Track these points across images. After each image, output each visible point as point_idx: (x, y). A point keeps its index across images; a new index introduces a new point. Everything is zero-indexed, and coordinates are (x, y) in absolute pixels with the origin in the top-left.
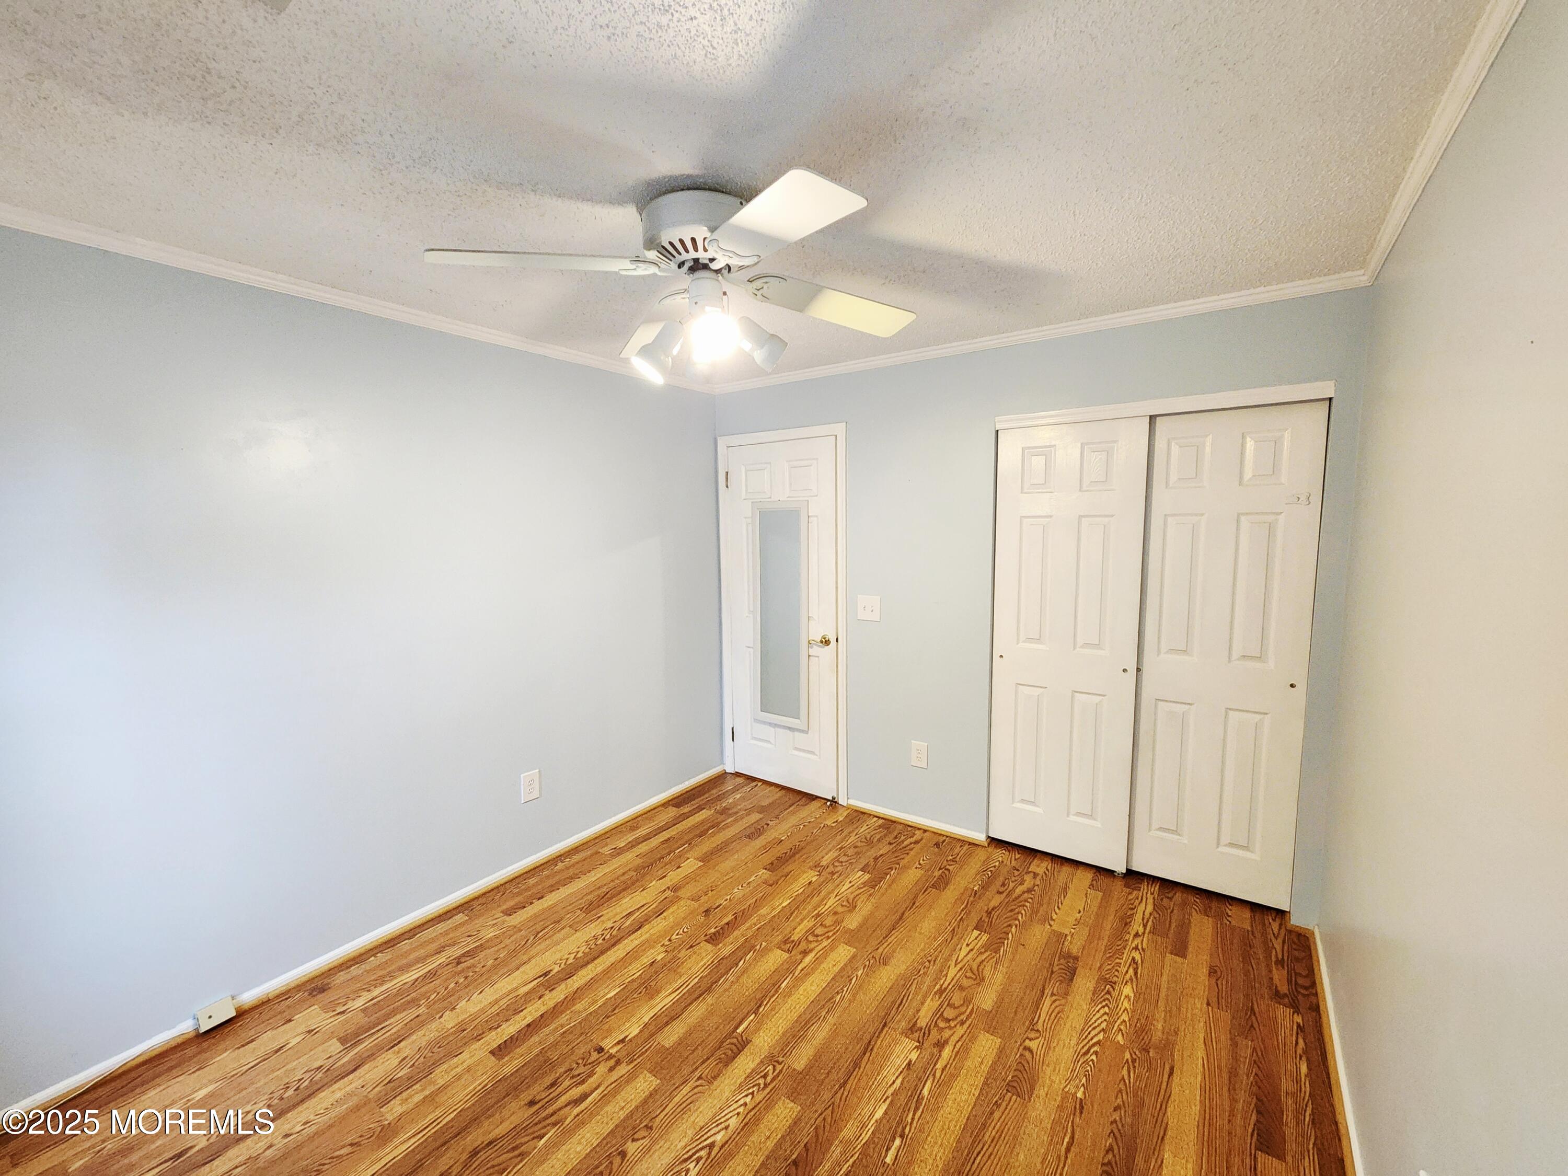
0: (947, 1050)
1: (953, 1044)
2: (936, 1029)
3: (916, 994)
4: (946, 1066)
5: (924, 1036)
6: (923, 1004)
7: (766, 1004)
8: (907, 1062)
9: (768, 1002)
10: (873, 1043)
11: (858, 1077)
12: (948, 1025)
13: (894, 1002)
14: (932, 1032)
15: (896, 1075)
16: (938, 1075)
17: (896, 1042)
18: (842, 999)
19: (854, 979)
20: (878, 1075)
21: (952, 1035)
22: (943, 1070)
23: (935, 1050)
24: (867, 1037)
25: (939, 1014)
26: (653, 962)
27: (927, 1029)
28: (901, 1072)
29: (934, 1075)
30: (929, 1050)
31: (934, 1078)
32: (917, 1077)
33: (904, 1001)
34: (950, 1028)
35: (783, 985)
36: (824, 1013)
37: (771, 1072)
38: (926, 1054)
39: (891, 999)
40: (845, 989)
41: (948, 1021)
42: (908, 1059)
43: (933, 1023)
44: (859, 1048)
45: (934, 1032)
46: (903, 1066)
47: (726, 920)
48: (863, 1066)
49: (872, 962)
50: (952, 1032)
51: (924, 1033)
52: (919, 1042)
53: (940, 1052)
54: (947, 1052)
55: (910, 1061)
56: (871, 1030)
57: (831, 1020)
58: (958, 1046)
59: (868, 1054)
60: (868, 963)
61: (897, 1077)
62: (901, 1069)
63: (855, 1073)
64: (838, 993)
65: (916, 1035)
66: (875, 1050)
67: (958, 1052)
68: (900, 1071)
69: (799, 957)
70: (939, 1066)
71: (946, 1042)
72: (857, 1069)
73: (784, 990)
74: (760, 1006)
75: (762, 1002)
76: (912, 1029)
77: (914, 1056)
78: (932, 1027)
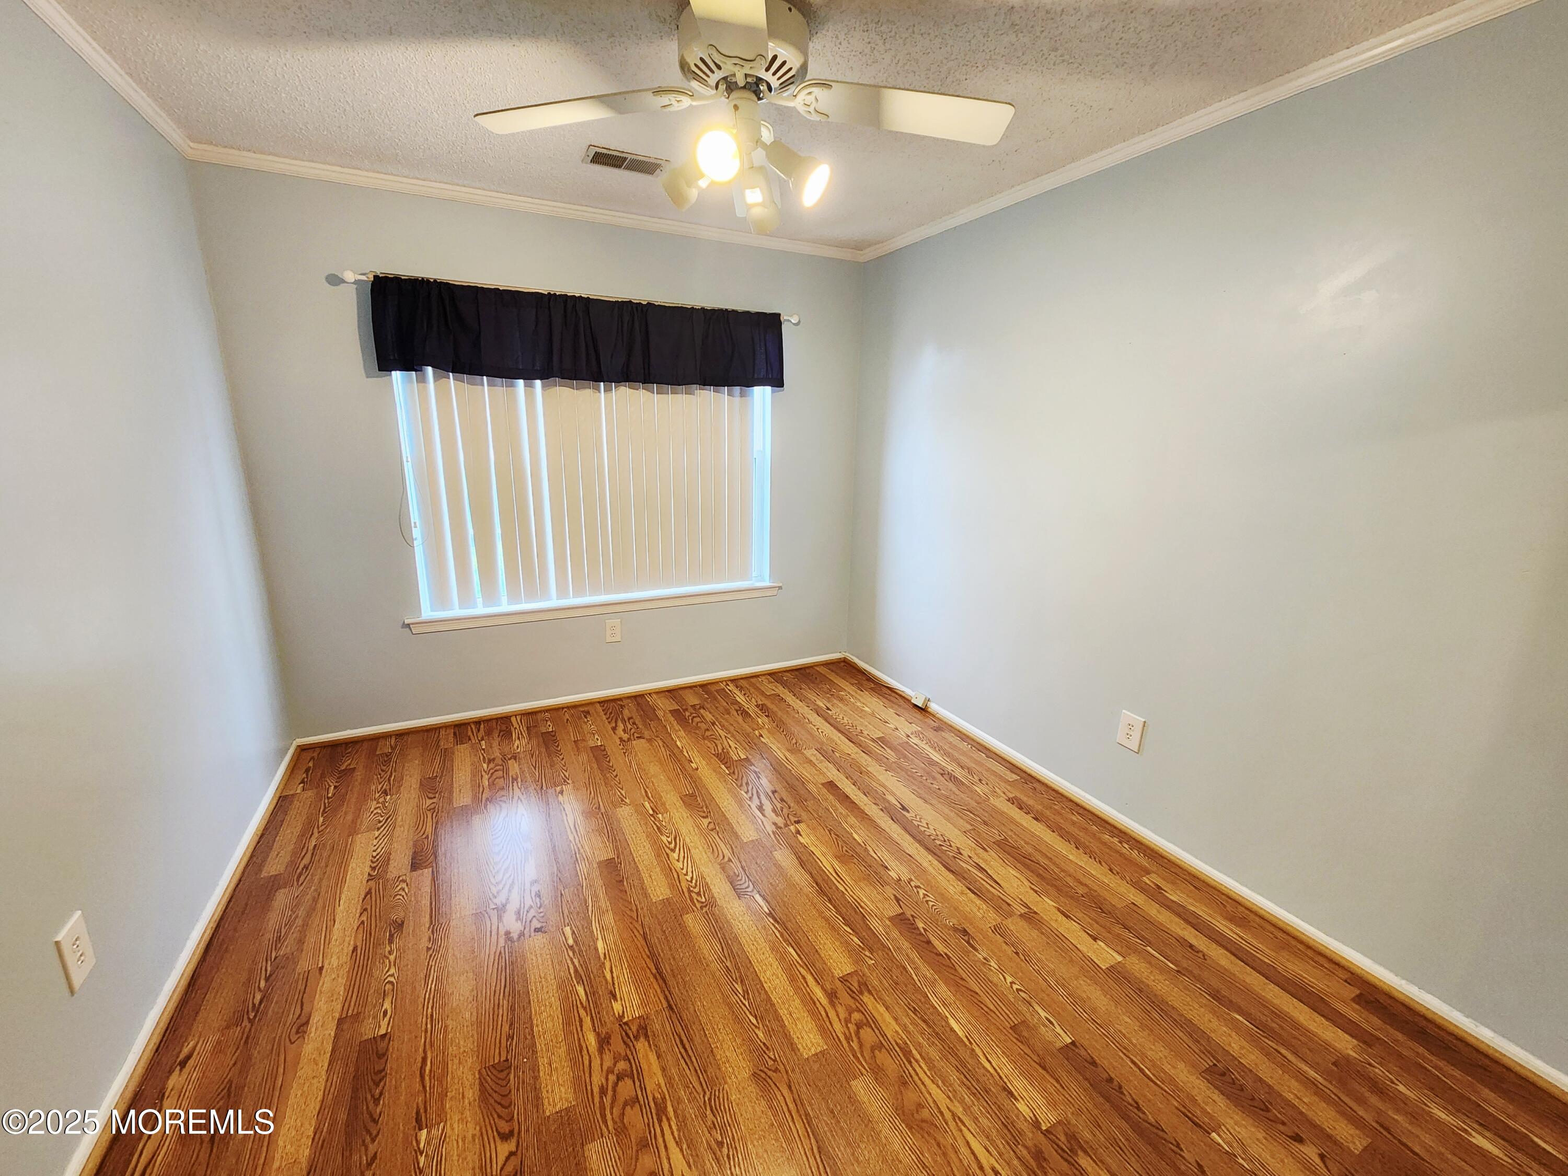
0: (593, 1043)
1: (592, 1056)
2: (623, 1054)
3: (682, 1075)
4: (581, 1027)
5: (627, 1034)
6: (663, 1070)
7: (774, 926)
8: (618, 996)
9: (776, 928)
10: (661, 981)
11: (641, 950)
12: (616, 1072)
13: (691, 1040)
14: (624, 1047)
15: (616, 979)
16: (582, 1012)
17: (644, 1004)
18: (735, 992)
19: (754, 1021)
20: (629, 966)
21: (602, 1065)
22: (581, 1021)
23: (604, 1031)
24: (671, 982)
25: (635, 1074)
26: (887, 868)
27: (631, 1044)
28: (614, 984)
29: (585, 1009)
30: (609, 1025)
31: (583, 1006)
32: (598, 993)
33: (682, 1051)
34: (610, 1071)
35: (791, 950)
36: (728, 964)
37: (699, 899)
38: (608, 1019)
39: (697, 1040)
40: (747, 1003)
41: (619, 1078)
42: (619, 999)
43: (631, 1057)
44: (666, 969)
45: (621, 1048)
46: (617, 990)
47: (936, 942)
48: (648, 960)
49: (771, 1063)
50: (605, 1068)
51: (629, 1037)
52: (626, 1023)
53: (598, 1035)
54: (592, 1039)
55: (615, 999)
56: (676, 991)
57: (715, 966)
58: (586, 1057)
59: (654, 971)
60: (771, 1055)
61: (613, 978)
62: (616, 986)
63: (646, 950)
64: (746, 992)
65: (634, 1028)
66: (652, 979)
67: (581, 1052)
68: (616, 984)
69: (828, 987)
70: (587, 1021)
71: (601, 1051)
72: (648, 953)
73: (784, 948)
74: (775, 920)
75: (778, 922)
76: (644, 1030)
77: (617, 1007)
78: (628, 1052)
